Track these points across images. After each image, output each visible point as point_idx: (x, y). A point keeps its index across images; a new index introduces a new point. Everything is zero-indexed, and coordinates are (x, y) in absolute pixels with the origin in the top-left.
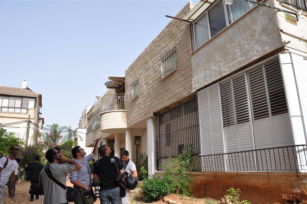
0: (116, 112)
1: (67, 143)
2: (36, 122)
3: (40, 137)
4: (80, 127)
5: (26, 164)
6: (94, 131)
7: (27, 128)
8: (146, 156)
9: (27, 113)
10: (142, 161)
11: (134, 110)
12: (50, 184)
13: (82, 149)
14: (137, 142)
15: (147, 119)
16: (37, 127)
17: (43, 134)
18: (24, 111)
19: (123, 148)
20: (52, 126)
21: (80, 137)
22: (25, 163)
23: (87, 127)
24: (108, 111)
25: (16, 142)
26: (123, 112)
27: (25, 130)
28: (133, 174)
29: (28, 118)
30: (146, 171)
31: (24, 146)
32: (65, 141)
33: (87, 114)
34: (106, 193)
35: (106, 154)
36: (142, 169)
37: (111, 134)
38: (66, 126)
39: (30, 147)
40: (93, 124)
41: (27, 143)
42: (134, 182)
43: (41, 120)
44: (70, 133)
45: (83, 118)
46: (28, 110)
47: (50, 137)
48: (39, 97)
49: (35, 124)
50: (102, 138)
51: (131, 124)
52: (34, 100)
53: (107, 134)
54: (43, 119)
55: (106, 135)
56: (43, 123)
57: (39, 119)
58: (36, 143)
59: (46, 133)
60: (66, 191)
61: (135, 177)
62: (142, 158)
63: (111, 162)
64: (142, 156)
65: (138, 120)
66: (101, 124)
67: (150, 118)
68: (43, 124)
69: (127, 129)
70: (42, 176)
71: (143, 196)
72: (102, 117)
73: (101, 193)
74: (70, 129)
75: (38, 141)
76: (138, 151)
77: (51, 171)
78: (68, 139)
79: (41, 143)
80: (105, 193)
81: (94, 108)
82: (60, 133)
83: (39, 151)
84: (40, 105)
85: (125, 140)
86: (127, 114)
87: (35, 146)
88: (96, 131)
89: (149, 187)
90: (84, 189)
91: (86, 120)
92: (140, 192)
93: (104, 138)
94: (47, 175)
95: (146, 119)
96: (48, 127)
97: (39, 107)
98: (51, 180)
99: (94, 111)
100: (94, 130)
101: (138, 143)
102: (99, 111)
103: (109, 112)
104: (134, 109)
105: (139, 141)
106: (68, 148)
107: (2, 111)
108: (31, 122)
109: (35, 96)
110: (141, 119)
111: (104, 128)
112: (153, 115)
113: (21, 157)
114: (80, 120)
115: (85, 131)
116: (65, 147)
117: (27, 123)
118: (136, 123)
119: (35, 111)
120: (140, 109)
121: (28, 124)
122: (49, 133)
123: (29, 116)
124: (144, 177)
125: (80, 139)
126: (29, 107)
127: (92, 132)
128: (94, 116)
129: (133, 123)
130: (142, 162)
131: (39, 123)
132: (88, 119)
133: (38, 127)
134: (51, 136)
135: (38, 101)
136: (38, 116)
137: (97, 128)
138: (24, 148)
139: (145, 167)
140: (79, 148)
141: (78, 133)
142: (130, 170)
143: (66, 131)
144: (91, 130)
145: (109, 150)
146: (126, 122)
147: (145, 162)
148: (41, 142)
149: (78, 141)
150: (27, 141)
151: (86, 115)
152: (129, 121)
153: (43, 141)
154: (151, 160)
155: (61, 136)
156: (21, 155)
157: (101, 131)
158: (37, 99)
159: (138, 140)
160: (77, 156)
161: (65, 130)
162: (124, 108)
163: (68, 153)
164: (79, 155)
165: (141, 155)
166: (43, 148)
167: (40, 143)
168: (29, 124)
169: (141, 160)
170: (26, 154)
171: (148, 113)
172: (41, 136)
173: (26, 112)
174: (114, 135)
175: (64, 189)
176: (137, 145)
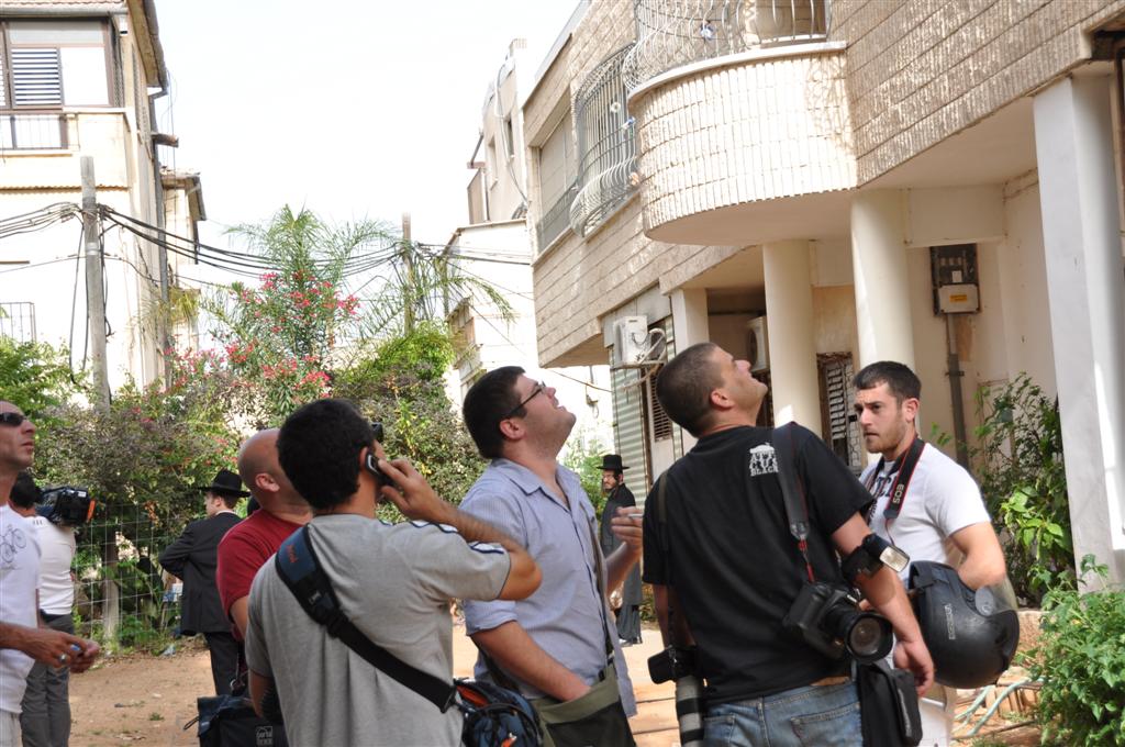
0: (754, 62)
1: (400, 345)
2: (147, 212)
3: (189, 315)
4: (479, 215)
5: (117, 528)
6: (590, 240)
7: (83, 262)
8: (1036, 400)
9: (65, 143)
10: (1006, 447)
11: (904, 26)
12: (335, 678)
13: (538, 389)
14: (946, 293)
15: (1036, 92)
16: (156, 247)
17: (208, 294)
18: (40, 130)
19: (840, 348)
20: (273, 233)
21: (490, 291)
22: (107, 524)
23: (534, 216)
24: (685, 63)
25: (25, 377)
26: (819, 55)
27: (71, 278)
28: (969, 562)
29: (78, 182)
30: (1056, 530)
31: (81, 401)
32: (382, 339)
33: (527, 107)
34: (746, 722)
35: (722, 415)
36: (1016, 514)
37: (728, 251)
38: (372, 218)
39: (128, 405)
40: (580, 181)
41: (101, 374)
42: (990, 619)
43: (181, 193)
44: (414, 276)
45: (492, 145)
46: (71, 124)
47: (266, 311)
48: (131, 13)
49: (136, 226)
50: (664, 288)
51: (895, 147)
52: (97, 35)
53: (699, 248)
54: (191, 184)
55: (694, 262)
56: (197, 211)
57: (167, 188)
58: (169, 367)
59: (237, 287)
60: (454, 722)
61: (990, 581)
62: (1009, 423)
63: (754, 472)
64: (1005, 405)
65: (954, 115)
66: (644, 180)
67: (1056, 80)
68: (200, 223)
69: (863, 193)
70: (265, 619)
71: (1053, 733)
72: (648, 117)
73: (712, 723)
74: (406, 241)
75: (181, 353)
76: (963, 366)
77: (326, 578)
78: (401, 317)
79: (208, 369)
80: (742, 727)
81: (573, 51)
82: (336, 276)
83: (199, 429)
84: (157, 74)
85: (848, 291)
86: (849, 75)
87: (163, 389)
88: (611, 241)
89: (1105, 661)
90: (553, 698)
91: (523, 154)
92: (1022, 700)
93: (678, 283)
94: (301, 615)
95: (1019, 89)
96: (239, 244)
97: (153, 91)
98: (335, 647)
99: (574, 76)
100: (589, 230)
101: (956, 298)
102: (615, 72)
103: (701, 74)
104: (910, 17)
105: (969, 289)
106: (414, 387)
108: (105, 212)
109: (102, 8)
110: (979, 101)
111: (670, 210)
112: (1084, 51)
113: (74, 480)
114: (472, 165)
115: (523, 242)
116: (391, 380)
117: (75, 224)
118: (937, 136)
119: (122, 126)
120: (960, 16)
121: (91, 234)
122: (253, 283)
123: (88, 170)
124: (1046, 577)
125: (494, 309)
126: (68, 101)
127: (575, 252)
128: (581, 117)
129: (904, 139)
130: (1008, 453)
131: (170, 216)
132: (539, 150)
133: (163, 245)
134: (275, 310)
135: (128, 42)
136: (154, 160)
137: (611, 213)
138: (90, 414)
139: (1043, 491)
140: (513, 381)
141: (466, 268)
142: (939, 528)
143: (380, 262)
144: (571, 234)
145: (741, 383)
146: (848, 136)
147: (1031, 457)
148: (206, 356)
149: (478, 323)
150: (100, 356)
151: (519, 121)
152: (876, 129)
153: (220, 350)
154: (1093, 432)
155: (350, 304)
156: (69, 465)
157: (649, 233)
158: (123, 24)
159: (957, 276)
160: (508, 447)
161: (374, 247)
162: (820, 27)
163: (416, 423)
164: (516, 440)
165: (997, 394)
166: (228, 397)
167: (199, 367)
168: (93, 229)
169: (999, 440)
170: (111, 456)
171: (1036, 42)
172: (203, 315)
173: (57, 143)
174: (752, 253)
175: (443, 711)
176: (950, 318)
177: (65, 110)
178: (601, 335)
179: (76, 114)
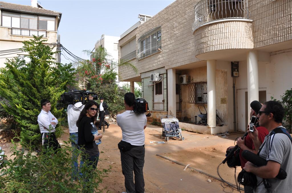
6: (140, 60)
9: (46, 36)
23: (120, 57)
26: (247, 22)
40: (141, 51)
46: (48, 33)
50: (167, 68)
52: (54, 19)
76: (235, 86)
86: (253, 26)
93: (172, 67)
99: (138, 34)
101: (236, 74)
107: (13, 34)
119: (56, 35)
132: (121, 47)
146: (252, 38)
159: (236, 70)
168: (59, 48)
176: (234, 77)
177: (47, 31)
178: (140, 76)
179: (49, 32)
